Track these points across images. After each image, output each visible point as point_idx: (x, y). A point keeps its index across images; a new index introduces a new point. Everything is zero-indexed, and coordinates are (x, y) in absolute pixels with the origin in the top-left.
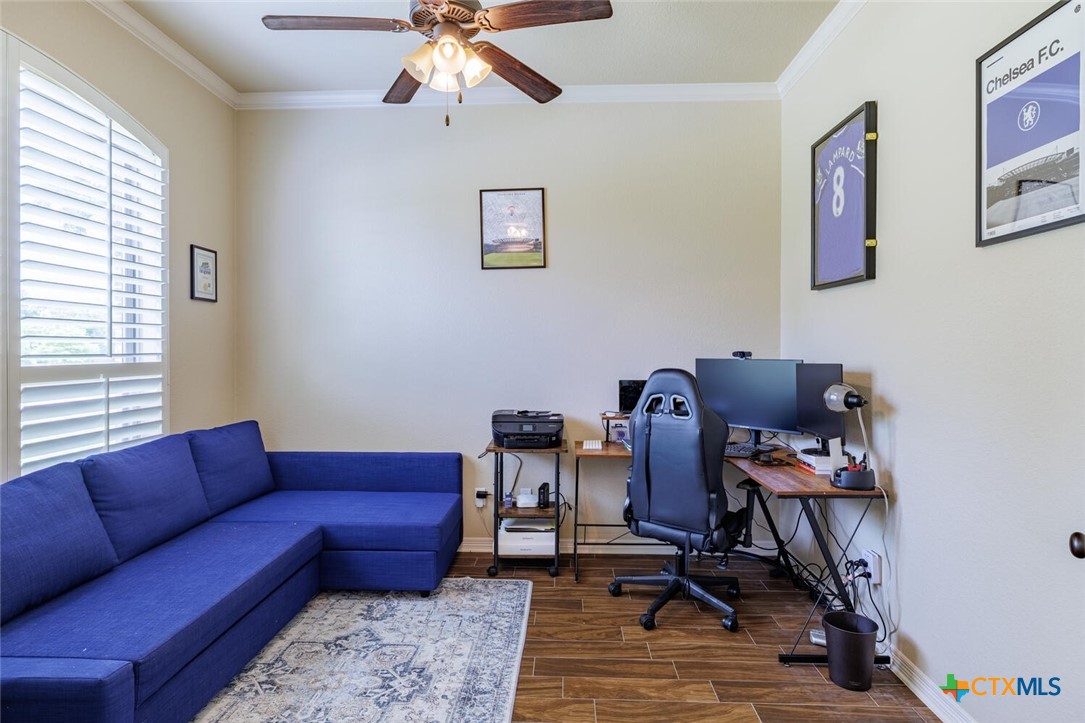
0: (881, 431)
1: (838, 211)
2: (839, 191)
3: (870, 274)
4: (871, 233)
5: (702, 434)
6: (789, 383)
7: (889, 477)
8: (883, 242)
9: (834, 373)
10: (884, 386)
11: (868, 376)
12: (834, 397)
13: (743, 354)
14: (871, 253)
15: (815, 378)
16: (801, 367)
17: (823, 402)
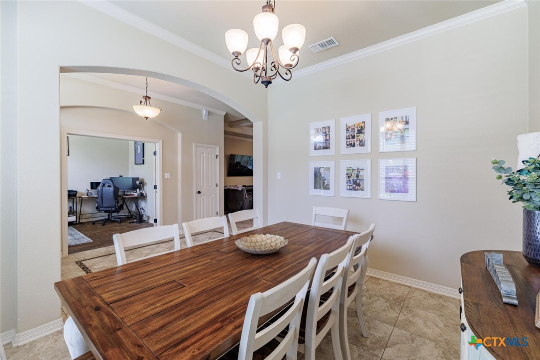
0: (145, 187)
1: (139, 152)
2: (139, 149)
3: (143, 163)
4: (143, 157)
5: (114, 190)
6: (131, 182)
7: (146, 194)
8: (145, 159)
9: (138, 179)
10: (146, 181)
11: (143, 179)
12: (138, 182)
13: (121, 176)
14: (143, 160)
15: (134, 180)
16: (133, 178)
17: (136, 183)
